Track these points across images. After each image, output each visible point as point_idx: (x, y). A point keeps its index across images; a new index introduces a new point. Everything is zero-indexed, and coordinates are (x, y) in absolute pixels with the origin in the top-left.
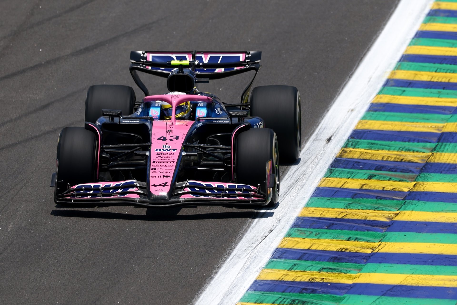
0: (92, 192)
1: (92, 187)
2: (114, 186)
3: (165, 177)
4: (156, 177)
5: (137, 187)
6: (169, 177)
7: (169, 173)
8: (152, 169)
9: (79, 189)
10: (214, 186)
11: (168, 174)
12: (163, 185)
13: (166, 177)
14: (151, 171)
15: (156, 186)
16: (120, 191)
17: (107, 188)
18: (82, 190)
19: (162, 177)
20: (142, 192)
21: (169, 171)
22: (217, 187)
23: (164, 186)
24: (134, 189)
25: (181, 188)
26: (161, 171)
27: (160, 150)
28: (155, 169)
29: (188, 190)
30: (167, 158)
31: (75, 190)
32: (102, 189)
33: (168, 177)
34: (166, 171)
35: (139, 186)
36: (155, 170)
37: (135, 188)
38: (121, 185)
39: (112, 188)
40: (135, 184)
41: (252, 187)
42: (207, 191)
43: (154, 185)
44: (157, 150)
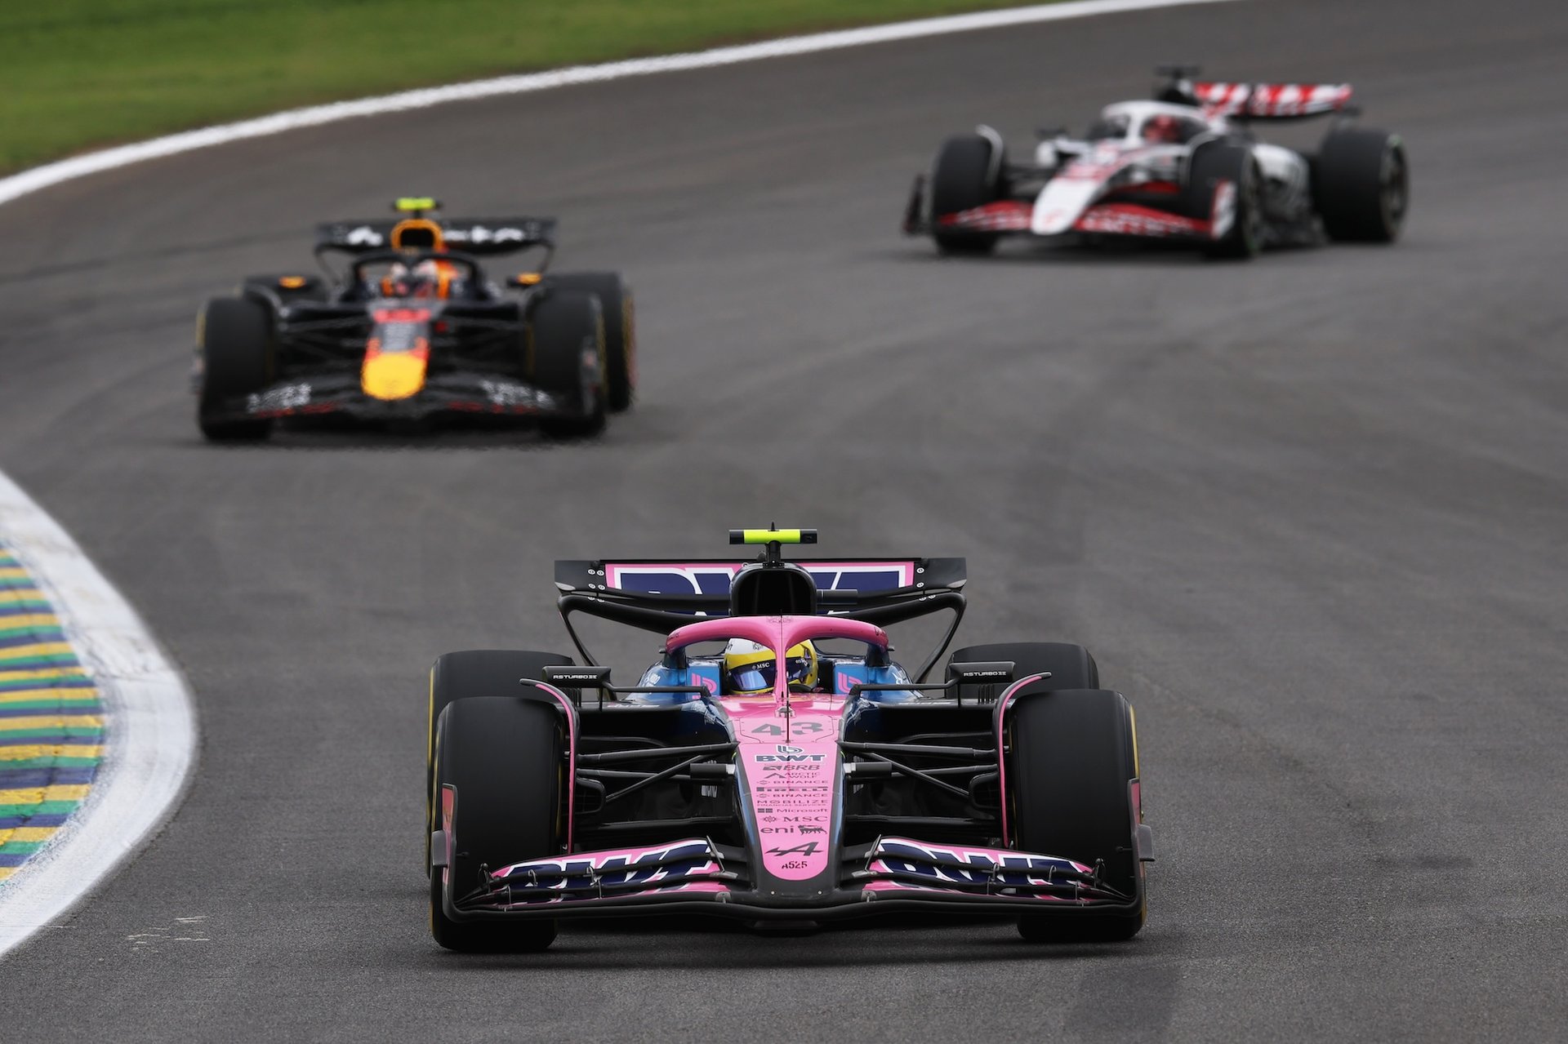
0: (563, 885)
1: (563, 869)
2: (635, 862)
3: (807, 830)
4: (777, 832)
5: (715, 860)
6: (820, 830)
7: (816, 819)
8: (761, 811)
9: (518, 880)
10: (961, 861)
11: (817, 824)
12: (806, 848)
13: (811, 830)
14: (759, 816)
15: (783, 853)
16: (659, 876)
17: (614, 872)
18: (531, 880)
19: (797, 830)
20: (734, 875)
21: (813, 815)
22: (969, 861)
23: (807, 853)
24: (708, 868)
25: (862, 863)
26: (791, 816)
27: (771, 758)
28: (770, 811)
29: (884, 867)
30: (799, 779)
31: (504, 881)
32: (597, 872)
33: (815, 830)
34: (807, 815)
35: (721, 859)
36: (768, 815)
37: (709, 864)
38: (661, 859)
39: (631, 868)
40: (708, 850)
41: (1078, 867)
42: (940, 875)
43: (775, 850)
44: (760, 759)
